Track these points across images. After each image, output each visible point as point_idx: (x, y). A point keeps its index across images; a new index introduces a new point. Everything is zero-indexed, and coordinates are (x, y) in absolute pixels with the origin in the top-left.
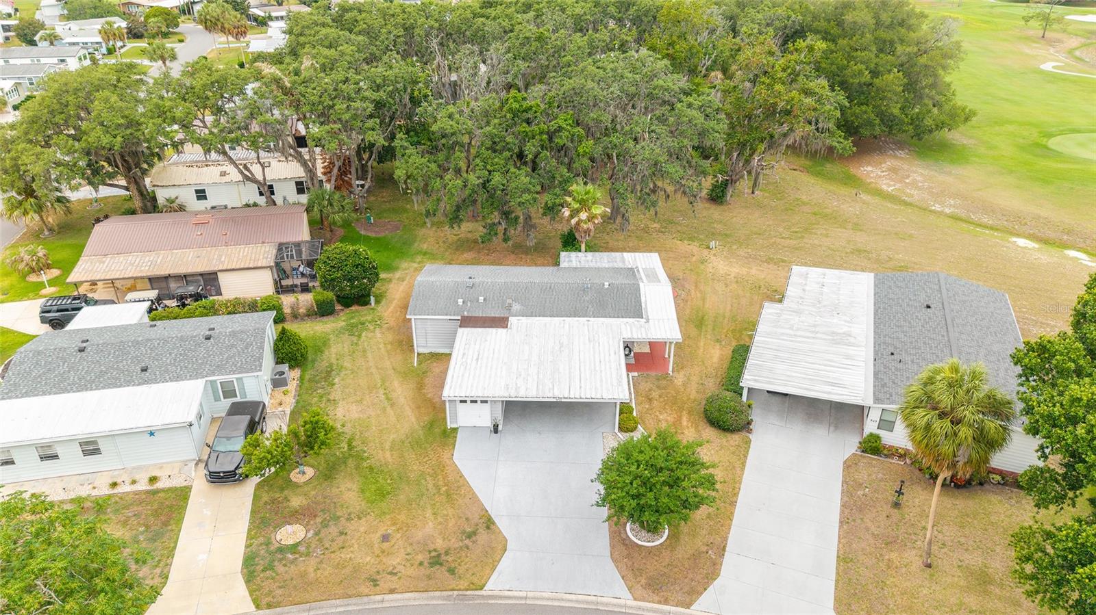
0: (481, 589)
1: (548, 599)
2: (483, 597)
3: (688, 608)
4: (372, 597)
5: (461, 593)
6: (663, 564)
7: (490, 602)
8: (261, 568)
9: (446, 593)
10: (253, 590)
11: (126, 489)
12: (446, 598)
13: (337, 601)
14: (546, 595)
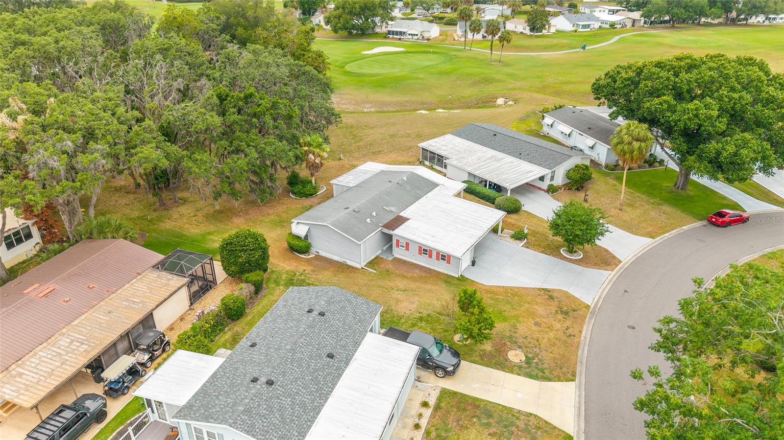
0: (590, 306)
2: (595, 307)
4: (582, 339)
5: (589, 312)
6: (595, 258)
7: (599, 306)
8: (540, 374)
9: (588, 316)
10: (559, 380)
11: (424, 422)
12: (591, 318)
13: (580, 352)
14: (601, 291)
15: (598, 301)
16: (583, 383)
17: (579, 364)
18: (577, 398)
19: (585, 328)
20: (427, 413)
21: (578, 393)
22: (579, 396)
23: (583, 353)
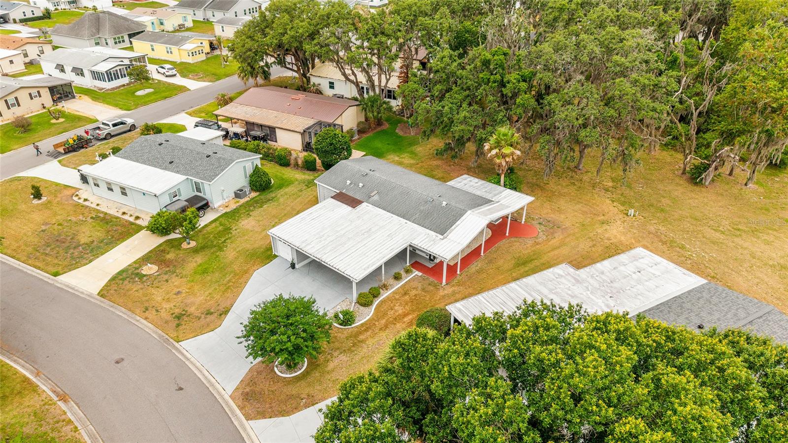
0: (178, 342)
1: (197, 367)
2: (174, 347)
3: (247, 420)
4: (137, 316)
5: (168, 338)
6: (270, 389)
7: (174, 351)
8: (121, 277)
9: (163, 334)
10: (106, 286)
11: (126, 217)
12: (160, 336)
13: (123, 310)
14: (198, 364)
15: (183, 354)
16: (92, 300)
17: (112, 304)
18: (81, 290)
19: (150, 325)
20: (132, 219)
21: (85, 292)
22: (82, 293)
23: (121, 312)
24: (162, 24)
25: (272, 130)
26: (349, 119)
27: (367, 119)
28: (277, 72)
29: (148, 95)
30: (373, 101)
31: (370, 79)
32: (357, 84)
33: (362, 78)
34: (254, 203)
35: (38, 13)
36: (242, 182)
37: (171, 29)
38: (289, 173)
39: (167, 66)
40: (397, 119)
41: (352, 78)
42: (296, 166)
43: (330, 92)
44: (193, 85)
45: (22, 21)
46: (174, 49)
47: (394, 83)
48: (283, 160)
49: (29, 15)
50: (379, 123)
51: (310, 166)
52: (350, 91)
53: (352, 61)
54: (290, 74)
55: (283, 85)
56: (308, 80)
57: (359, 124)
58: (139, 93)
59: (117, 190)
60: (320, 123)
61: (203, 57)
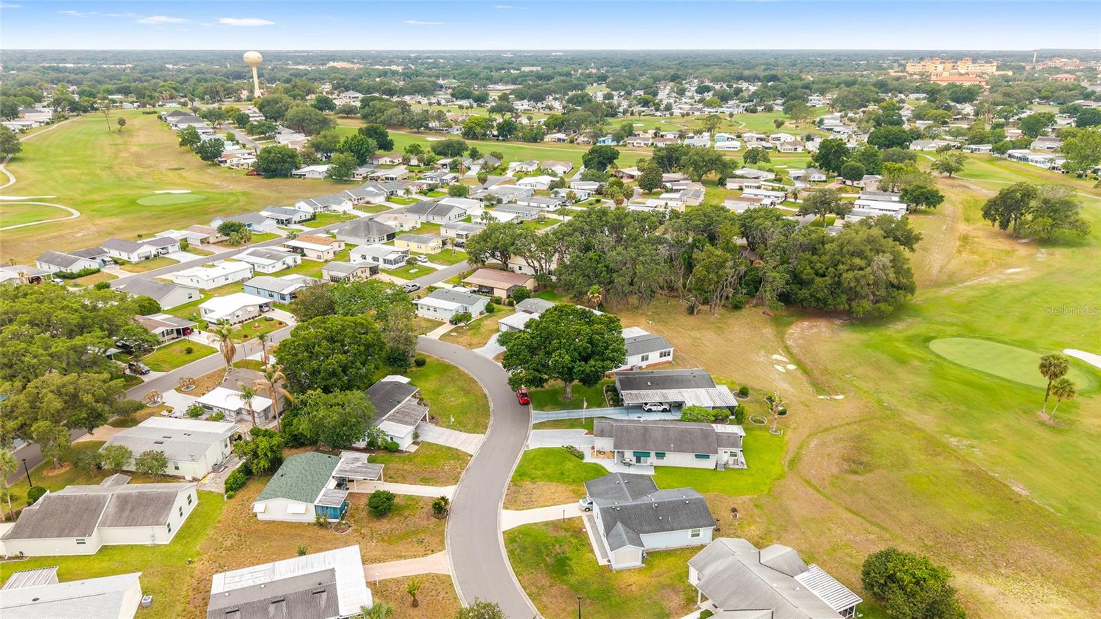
4: (455, 344)
8: (445, 336)
10: (441, 338)
11: (437, 320)
16: (438, 341)
17: (445, 343)
20: (440, 320)
21: (434, 338)
23: (449, 345)
24: (402, 226)
25: (492, 289)
26: (530, 285)
27: (539, 285)
28: (492, 261)
29: (416, 272)
30: (542, 276)
31: (541, 265)
32: (534, 268)
33: (537, 264)
34: (486, 318)
35: (309, 217)
36: (483, 308)
37: (407, 230)
38: (500, 307)
39: (423, 256)
40: (554, 286)
41: (532, 264)
42: (504, 304)
43: (520, 272)
44: (439, 267)
45: (299, 222)
46: (423, 246)
47: (553, 266)
48: (498, 301)
49: (303, 218)
50: (545, 287)
51: (511, 304)
52: (531, 271)
53: (532, 257)
54: (498, 262)
55: (493, 267)
56: (507, 265)
57: (535, 287)
58: (411, 271)
59: (432, 309)
60: (515, 286)
61: (439, 250)
